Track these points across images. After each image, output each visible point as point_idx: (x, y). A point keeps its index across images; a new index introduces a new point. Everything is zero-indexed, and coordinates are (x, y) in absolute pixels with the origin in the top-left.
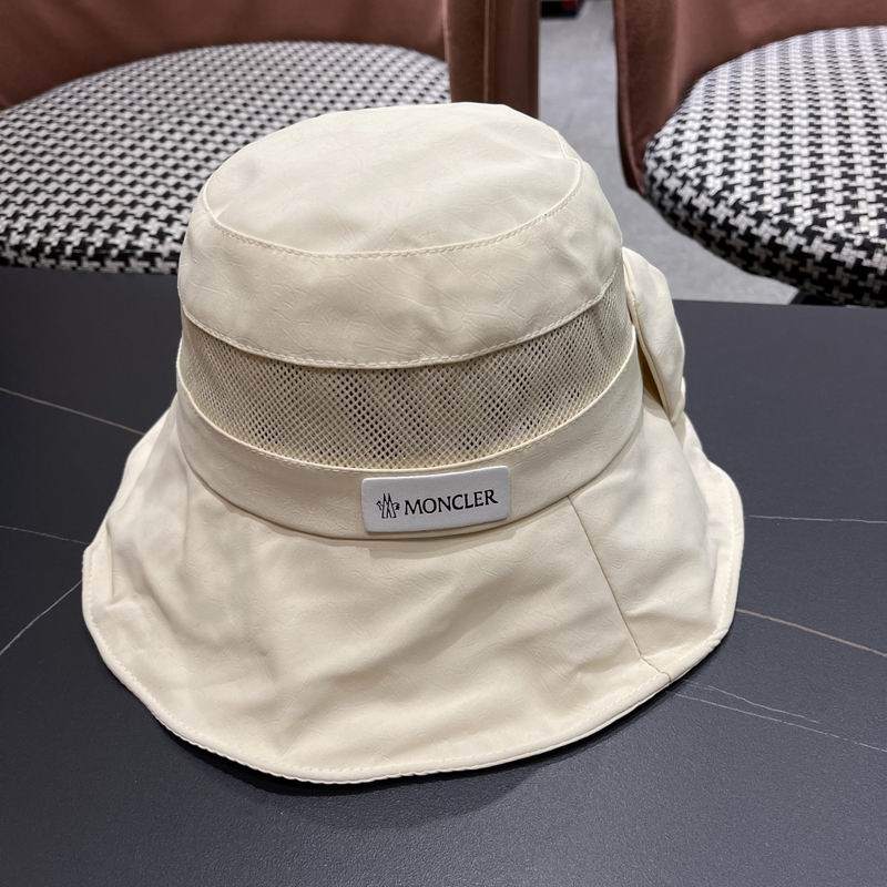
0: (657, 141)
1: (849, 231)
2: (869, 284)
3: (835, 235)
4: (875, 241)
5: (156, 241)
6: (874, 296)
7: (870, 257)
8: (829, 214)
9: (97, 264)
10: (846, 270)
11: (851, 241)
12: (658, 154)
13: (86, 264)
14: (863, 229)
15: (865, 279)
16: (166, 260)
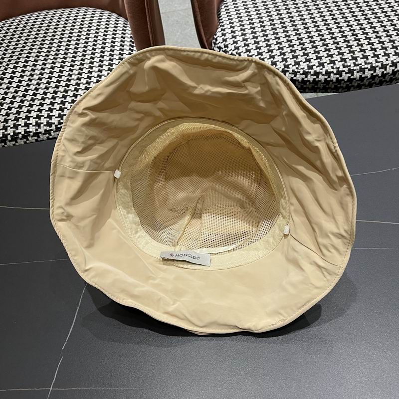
0: (216, 40)
1: (297, 68)
2: (308, 86)
3: (293, 71)
4: (307, 71)
5: (37, 128)
6: (309, 90)
7: (306, 77)
8: (289, 63)
9: (14, 142)
10: (299, 82)
11: (299, 72)
12: (218, 45)
13: (8, 143)
14: (302, 67)
15: (306, 84)
16: (44, 134)
